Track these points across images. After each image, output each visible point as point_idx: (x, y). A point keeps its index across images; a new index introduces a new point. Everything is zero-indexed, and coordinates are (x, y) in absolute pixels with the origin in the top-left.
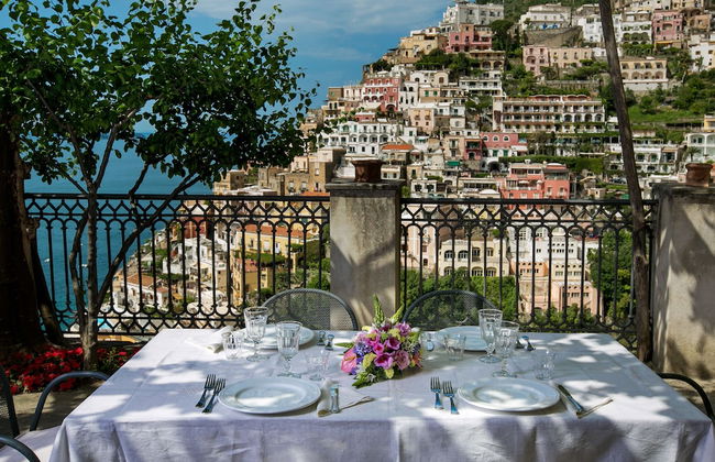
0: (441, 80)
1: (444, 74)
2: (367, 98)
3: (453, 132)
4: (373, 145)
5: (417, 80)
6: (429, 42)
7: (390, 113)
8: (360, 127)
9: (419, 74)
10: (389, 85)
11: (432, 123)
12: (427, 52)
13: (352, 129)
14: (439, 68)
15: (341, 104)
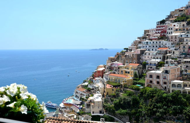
0: (184, 25)
1: (185, 23)
2: (156, 33)
3: (185, 43)
4: (156, 48)
5: (174, 26)
6: (181, 12)
7: (163, 37)
8: (152, 42)
9: (176, 24)
10: (164, 28)
11: (178, 40)
12: (180, 16)
13: (149, 43)
14: (183, 21)
15: (147, 35)
